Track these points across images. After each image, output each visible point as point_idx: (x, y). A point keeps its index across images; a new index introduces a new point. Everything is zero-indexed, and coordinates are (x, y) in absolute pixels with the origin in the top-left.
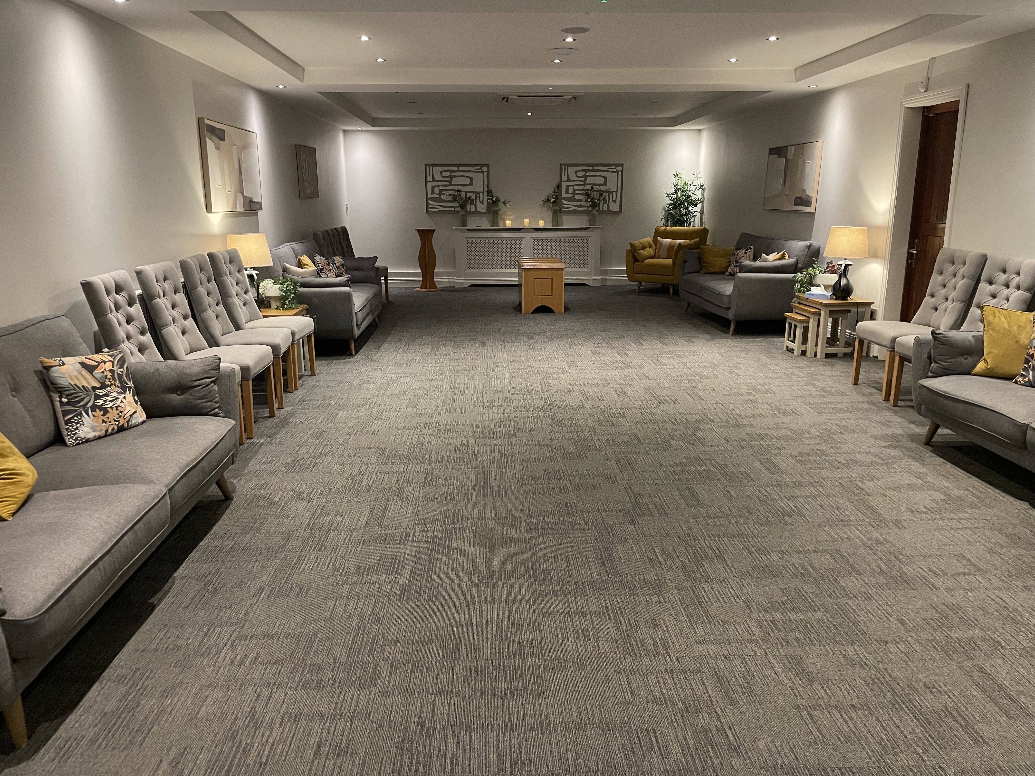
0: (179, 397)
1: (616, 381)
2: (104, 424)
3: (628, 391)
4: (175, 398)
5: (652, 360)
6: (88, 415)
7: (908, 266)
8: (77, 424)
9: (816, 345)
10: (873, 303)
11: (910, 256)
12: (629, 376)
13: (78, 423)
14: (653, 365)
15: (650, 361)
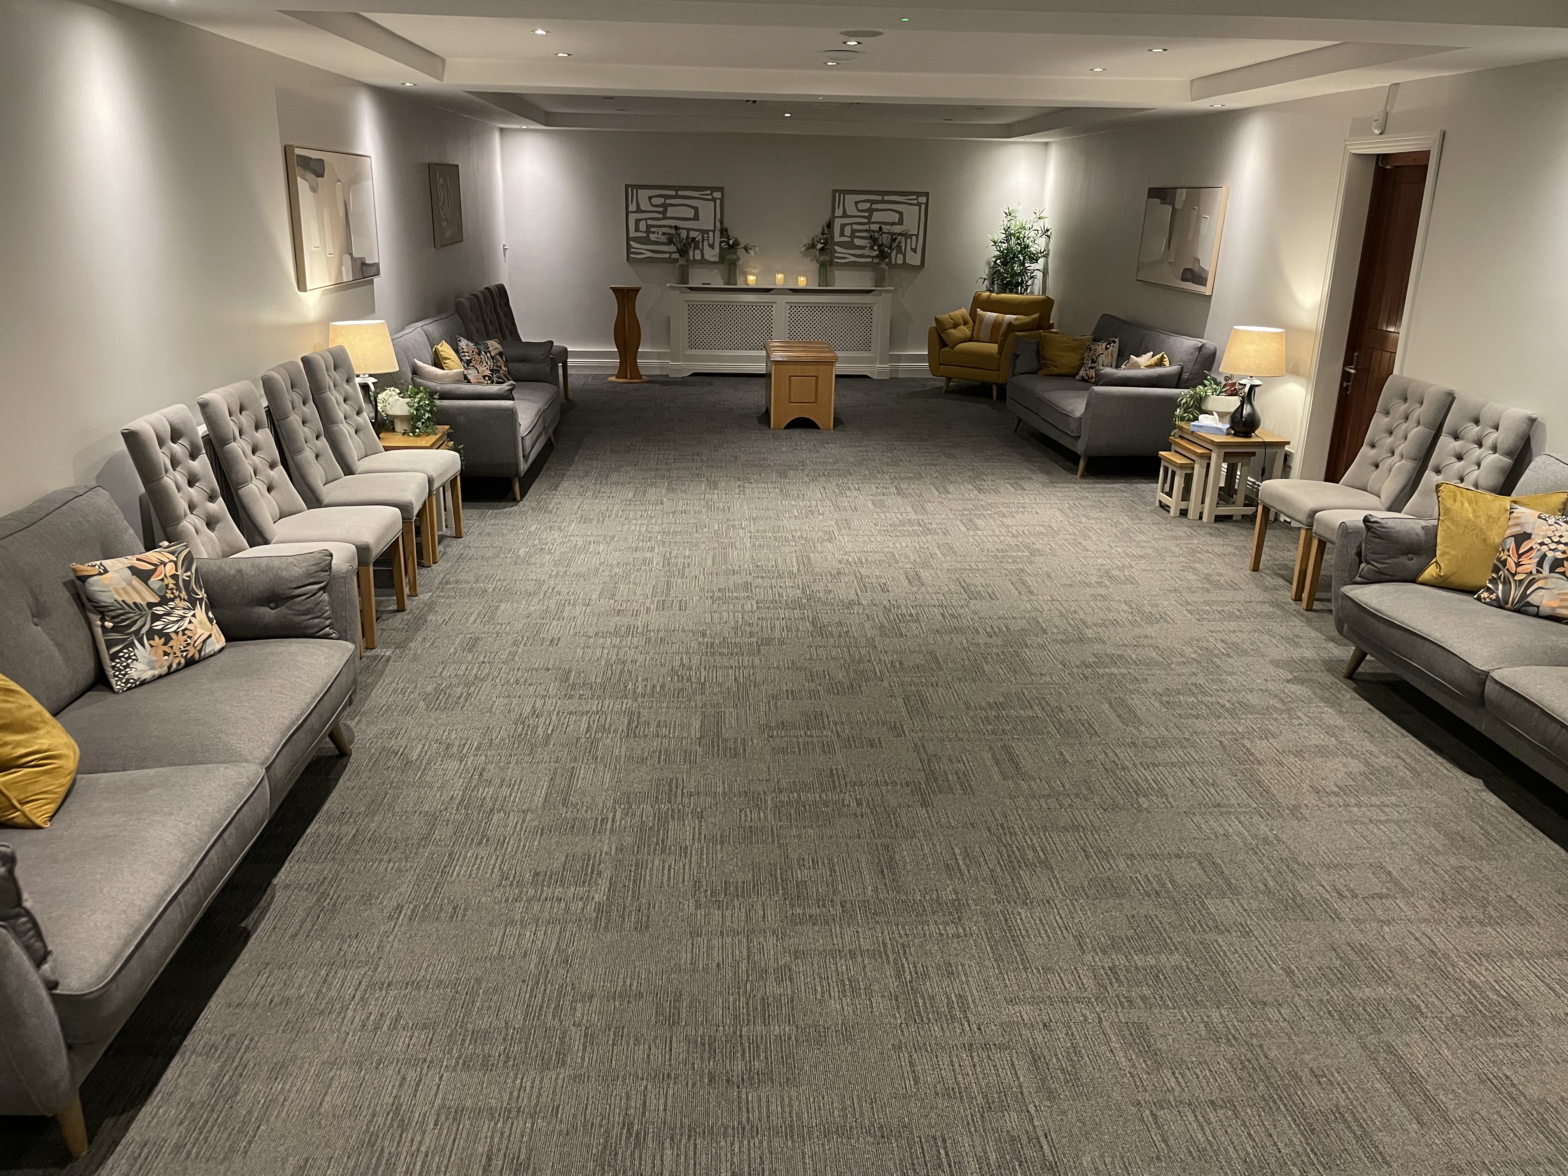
0: (273, 611)
1: (907, 557)
2: (166, 657)
3: (925, 574)
4: (267, 613)
5: (961, 520)
6: (143, 645)
7: (1343, 391)
8: (127, 659)
9: (1203, 502)
10: (1288, 443)
11: (1345, 376)
12: (928, 548)
13: (129, 658)
14: (963, 529)
15: (958, 523)
